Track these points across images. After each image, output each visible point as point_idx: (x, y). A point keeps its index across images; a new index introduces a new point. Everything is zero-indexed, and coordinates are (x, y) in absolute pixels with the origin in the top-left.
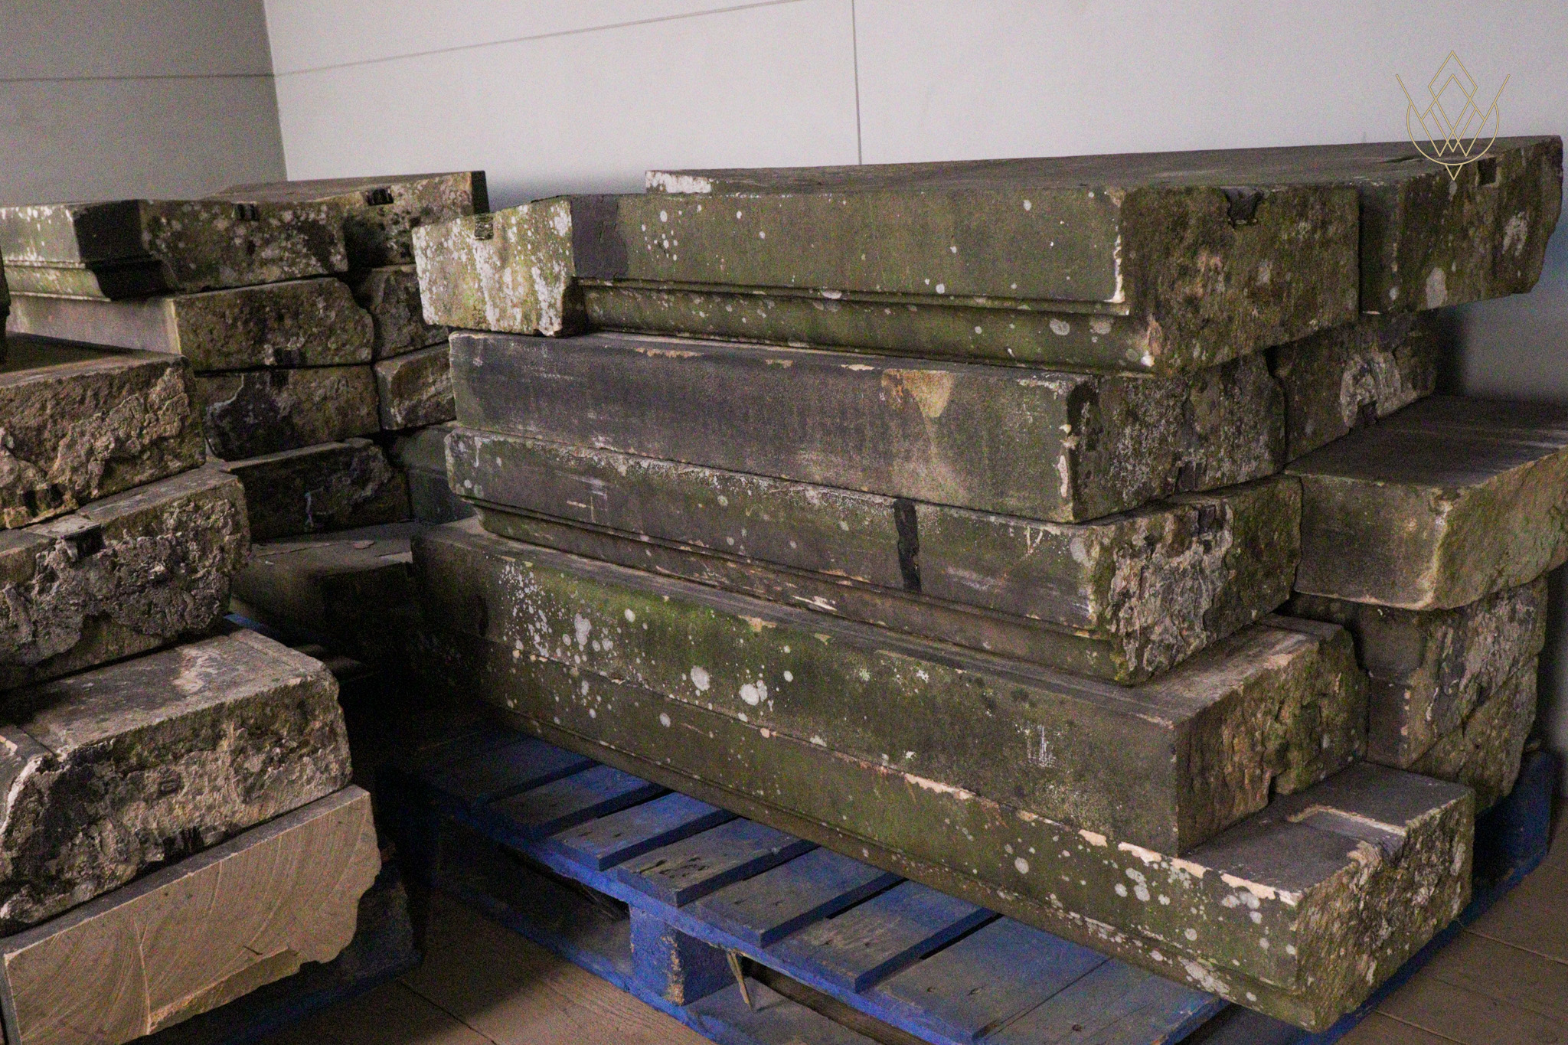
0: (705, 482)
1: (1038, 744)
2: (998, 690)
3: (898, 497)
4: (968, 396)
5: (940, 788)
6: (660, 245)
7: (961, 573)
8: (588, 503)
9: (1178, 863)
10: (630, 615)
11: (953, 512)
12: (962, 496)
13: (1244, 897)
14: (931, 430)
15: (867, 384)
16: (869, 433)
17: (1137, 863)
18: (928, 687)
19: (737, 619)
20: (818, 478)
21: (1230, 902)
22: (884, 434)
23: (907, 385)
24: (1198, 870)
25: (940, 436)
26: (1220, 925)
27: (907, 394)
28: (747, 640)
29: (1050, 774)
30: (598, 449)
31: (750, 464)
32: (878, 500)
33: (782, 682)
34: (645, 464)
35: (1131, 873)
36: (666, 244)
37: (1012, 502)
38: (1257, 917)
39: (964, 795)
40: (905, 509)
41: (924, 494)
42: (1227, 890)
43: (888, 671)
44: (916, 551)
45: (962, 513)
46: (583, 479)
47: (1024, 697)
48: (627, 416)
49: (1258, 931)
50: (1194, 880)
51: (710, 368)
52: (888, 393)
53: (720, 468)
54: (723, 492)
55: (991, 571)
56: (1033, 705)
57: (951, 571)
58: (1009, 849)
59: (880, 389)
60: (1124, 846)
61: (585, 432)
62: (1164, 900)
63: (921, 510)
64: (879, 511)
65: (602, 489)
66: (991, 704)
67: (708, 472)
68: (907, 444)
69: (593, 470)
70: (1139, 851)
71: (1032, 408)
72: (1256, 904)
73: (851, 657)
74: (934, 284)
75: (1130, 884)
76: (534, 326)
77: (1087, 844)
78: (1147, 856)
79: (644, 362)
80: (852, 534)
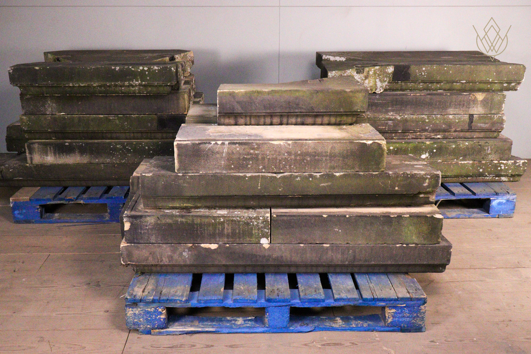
0: (423, 118)
1: (488, 149)
2: (482, 143)
3: (470, 114)
4: (488, 96)
5: (465, 162)
6: (422, 74)
7: (481, 125)
8: (386, 126)
9: (509, 161)
10: (391, 148)
11: (482, 115)
12: (483, 112)
13: (520, 163)
14: (479, 102)
15: (468, 96)
16: (466, 104)
17: (503, 163)
18: (467, 145)
19: (423, 143)
20: (451, 113)
21: (517, 164)
22: (469, 104)
23: (476, 96)
24: (513, 161)
25: (481, 103)
26: (515, 168)
27: (476, 97)
28: (425, 146)
29: (490, 154)
30: (391, 115)
31: (435, 113)
32: (465, 115)
33: (433, 152)
34: (406, 116)
35: (501, 165)
36: (423, 74)
37: (493, 112)
38: (521, 165)
39: (471, 162)
40: (471, 116)
41: (475, 113)
42: (517, 162)
43: (459, 145)
44: (472, 122)
45: (483, 115)
46: (386, 122)
47: (487, 142)
48: (401, 107)
49: (521, 167)
50: (512, 163)
51: (428, 96)
52: (471, 97)
53: (426, 115)
54: (427, 119)
55: (487, 124)
56: (488, 143)
57: (479, 125)
58: (479, 168)
59: (470, 97)
60: (501, 161)
61: (387, 112)
62: (506, 168)
63: (475, 116)
64: (466, 117)
65: (391, 123)
66: (480, 145)
67: (424, 116)
68: (473, 105)
69: (390, 119)
70: (503, 162)
71: (500, 97)
72: (521, 163)
73: (451, 144)
74: (489, 79)
75: (501, 167)
76: (374, 91)
77: (494, 163)
78: (504, 162)
79: (410, 97)
80: (459, 122)
